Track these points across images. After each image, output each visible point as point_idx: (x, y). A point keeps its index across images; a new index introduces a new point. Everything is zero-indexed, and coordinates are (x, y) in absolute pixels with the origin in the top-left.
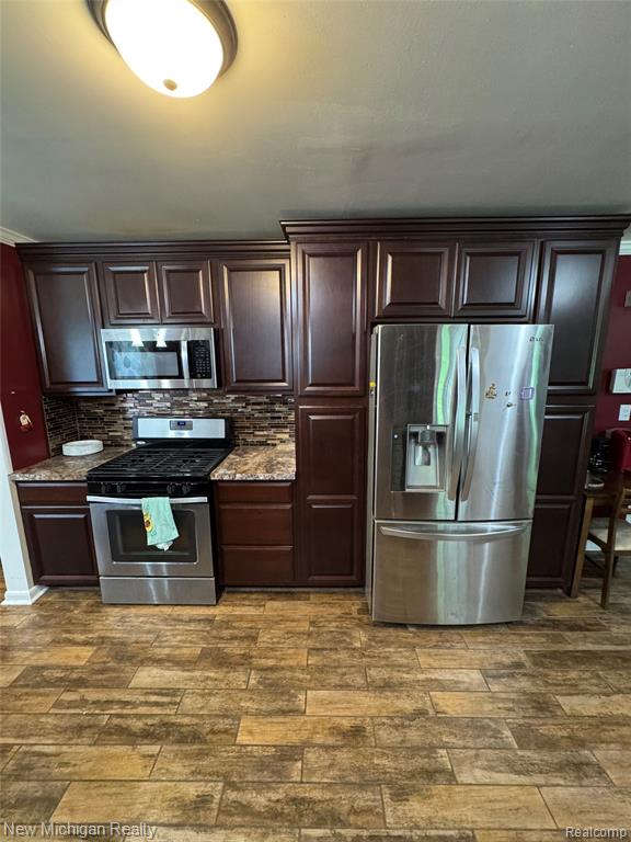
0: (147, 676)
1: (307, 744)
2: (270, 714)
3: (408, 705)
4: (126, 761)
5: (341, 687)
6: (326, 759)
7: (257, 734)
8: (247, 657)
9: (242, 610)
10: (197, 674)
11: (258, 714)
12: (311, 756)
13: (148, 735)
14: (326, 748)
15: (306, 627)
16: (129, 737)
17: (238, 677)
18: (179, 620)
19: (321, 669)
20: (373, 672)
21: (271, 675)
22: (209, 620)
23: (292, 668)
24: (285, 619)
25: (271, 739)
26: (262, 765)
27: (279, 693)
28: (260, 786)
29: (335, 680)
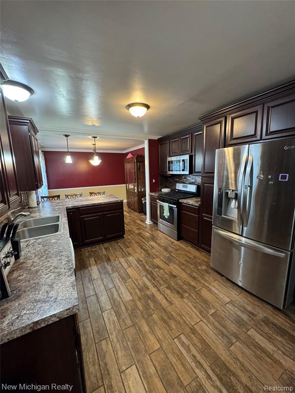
0: (152, 243)
1: (163, 269)
2: (163, 261)
3: (193, 283)
4: (139, 250)
5: (183, 269)
6: (163, 273)
7: (157, 261)
8: (171, 252)
9: (181, 244)
10: (159, 248)
11: (161, 260)
12: (161, 271)
13: (144, 250)
14: (165, 272)
15: (192, 256)
16: (142, 248)
17: (165, 253)
18: (167, 239)
19: (183, 264)
20: (194, 274)
21: (172, 257)
22: (172, 243)
23: (177, 260)
24: (189, 252)
25: (158, 264)
26: (153, 265)
27: (169, 260)
28: (150, 266)
29: (183, 267)
